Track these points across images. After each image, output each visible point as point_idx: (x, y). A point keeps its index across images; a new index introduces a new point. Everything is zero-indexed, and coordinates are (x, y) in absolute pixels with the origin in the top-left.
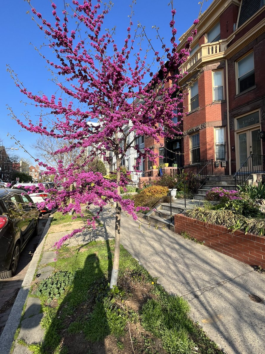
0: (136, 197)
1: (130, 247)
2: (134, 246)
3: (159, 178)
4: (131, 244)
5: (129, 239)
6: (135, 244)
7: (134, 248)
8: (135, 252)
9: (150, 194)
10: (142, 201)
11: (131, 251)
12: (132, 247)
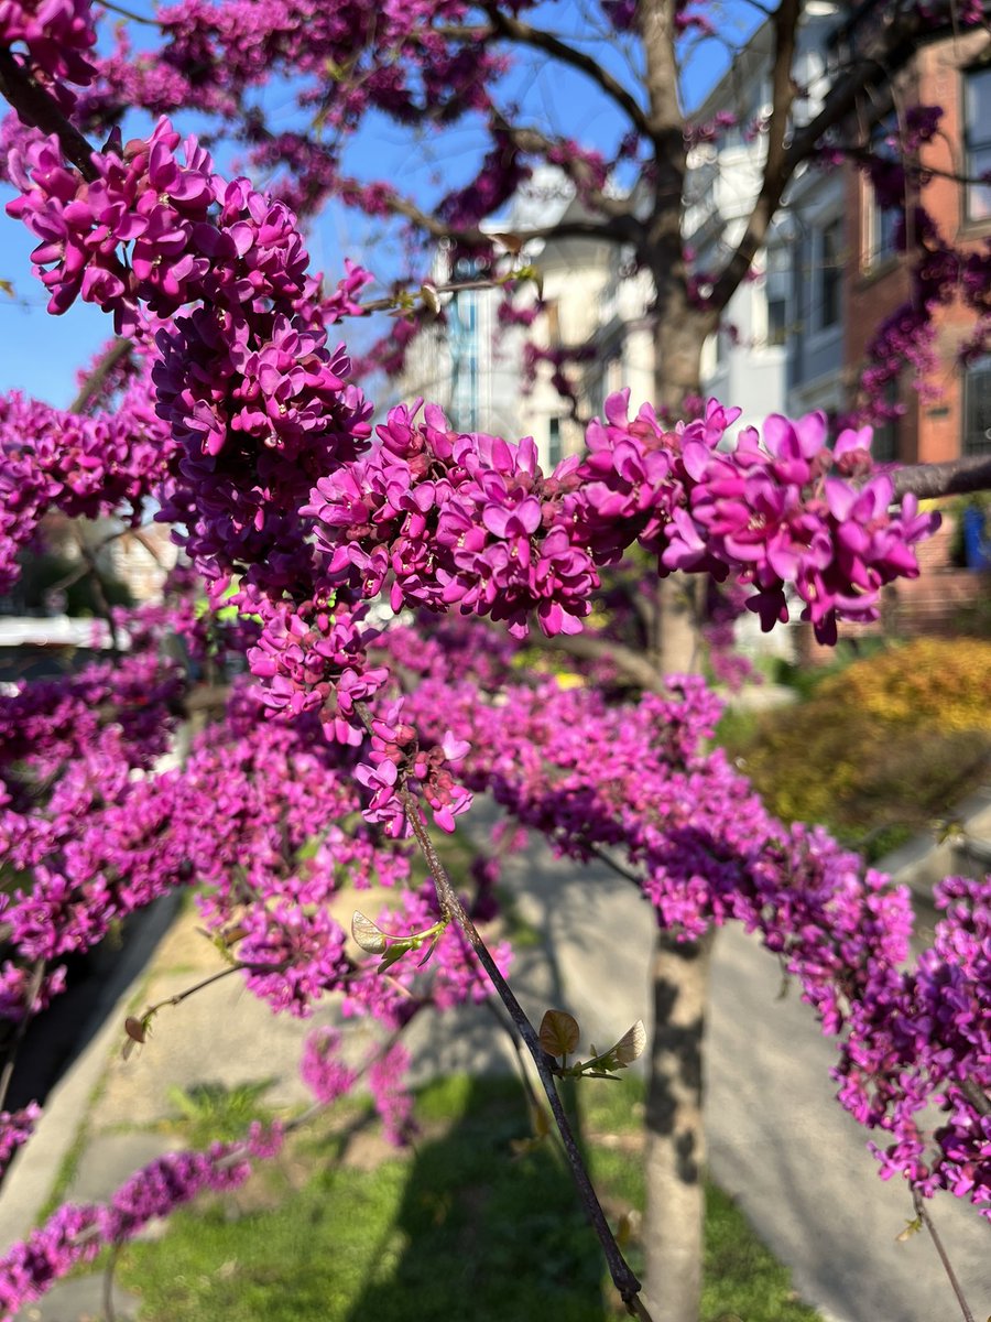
0: (783, 721)
1: (766, 1172)
2: (800, 1165)
3: (962, 587)
4: (776, 1142)
5: (749, 1089)
6: (803, 1146)
7: (808, 1188)
8: (817, 1233)
9: (899, 707)
10: (836, 755)
11: (783, 1225)
12: (787, 1174)
